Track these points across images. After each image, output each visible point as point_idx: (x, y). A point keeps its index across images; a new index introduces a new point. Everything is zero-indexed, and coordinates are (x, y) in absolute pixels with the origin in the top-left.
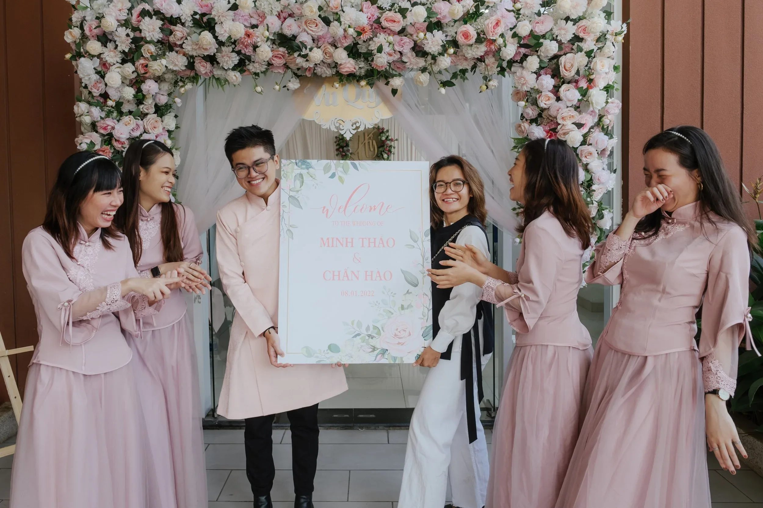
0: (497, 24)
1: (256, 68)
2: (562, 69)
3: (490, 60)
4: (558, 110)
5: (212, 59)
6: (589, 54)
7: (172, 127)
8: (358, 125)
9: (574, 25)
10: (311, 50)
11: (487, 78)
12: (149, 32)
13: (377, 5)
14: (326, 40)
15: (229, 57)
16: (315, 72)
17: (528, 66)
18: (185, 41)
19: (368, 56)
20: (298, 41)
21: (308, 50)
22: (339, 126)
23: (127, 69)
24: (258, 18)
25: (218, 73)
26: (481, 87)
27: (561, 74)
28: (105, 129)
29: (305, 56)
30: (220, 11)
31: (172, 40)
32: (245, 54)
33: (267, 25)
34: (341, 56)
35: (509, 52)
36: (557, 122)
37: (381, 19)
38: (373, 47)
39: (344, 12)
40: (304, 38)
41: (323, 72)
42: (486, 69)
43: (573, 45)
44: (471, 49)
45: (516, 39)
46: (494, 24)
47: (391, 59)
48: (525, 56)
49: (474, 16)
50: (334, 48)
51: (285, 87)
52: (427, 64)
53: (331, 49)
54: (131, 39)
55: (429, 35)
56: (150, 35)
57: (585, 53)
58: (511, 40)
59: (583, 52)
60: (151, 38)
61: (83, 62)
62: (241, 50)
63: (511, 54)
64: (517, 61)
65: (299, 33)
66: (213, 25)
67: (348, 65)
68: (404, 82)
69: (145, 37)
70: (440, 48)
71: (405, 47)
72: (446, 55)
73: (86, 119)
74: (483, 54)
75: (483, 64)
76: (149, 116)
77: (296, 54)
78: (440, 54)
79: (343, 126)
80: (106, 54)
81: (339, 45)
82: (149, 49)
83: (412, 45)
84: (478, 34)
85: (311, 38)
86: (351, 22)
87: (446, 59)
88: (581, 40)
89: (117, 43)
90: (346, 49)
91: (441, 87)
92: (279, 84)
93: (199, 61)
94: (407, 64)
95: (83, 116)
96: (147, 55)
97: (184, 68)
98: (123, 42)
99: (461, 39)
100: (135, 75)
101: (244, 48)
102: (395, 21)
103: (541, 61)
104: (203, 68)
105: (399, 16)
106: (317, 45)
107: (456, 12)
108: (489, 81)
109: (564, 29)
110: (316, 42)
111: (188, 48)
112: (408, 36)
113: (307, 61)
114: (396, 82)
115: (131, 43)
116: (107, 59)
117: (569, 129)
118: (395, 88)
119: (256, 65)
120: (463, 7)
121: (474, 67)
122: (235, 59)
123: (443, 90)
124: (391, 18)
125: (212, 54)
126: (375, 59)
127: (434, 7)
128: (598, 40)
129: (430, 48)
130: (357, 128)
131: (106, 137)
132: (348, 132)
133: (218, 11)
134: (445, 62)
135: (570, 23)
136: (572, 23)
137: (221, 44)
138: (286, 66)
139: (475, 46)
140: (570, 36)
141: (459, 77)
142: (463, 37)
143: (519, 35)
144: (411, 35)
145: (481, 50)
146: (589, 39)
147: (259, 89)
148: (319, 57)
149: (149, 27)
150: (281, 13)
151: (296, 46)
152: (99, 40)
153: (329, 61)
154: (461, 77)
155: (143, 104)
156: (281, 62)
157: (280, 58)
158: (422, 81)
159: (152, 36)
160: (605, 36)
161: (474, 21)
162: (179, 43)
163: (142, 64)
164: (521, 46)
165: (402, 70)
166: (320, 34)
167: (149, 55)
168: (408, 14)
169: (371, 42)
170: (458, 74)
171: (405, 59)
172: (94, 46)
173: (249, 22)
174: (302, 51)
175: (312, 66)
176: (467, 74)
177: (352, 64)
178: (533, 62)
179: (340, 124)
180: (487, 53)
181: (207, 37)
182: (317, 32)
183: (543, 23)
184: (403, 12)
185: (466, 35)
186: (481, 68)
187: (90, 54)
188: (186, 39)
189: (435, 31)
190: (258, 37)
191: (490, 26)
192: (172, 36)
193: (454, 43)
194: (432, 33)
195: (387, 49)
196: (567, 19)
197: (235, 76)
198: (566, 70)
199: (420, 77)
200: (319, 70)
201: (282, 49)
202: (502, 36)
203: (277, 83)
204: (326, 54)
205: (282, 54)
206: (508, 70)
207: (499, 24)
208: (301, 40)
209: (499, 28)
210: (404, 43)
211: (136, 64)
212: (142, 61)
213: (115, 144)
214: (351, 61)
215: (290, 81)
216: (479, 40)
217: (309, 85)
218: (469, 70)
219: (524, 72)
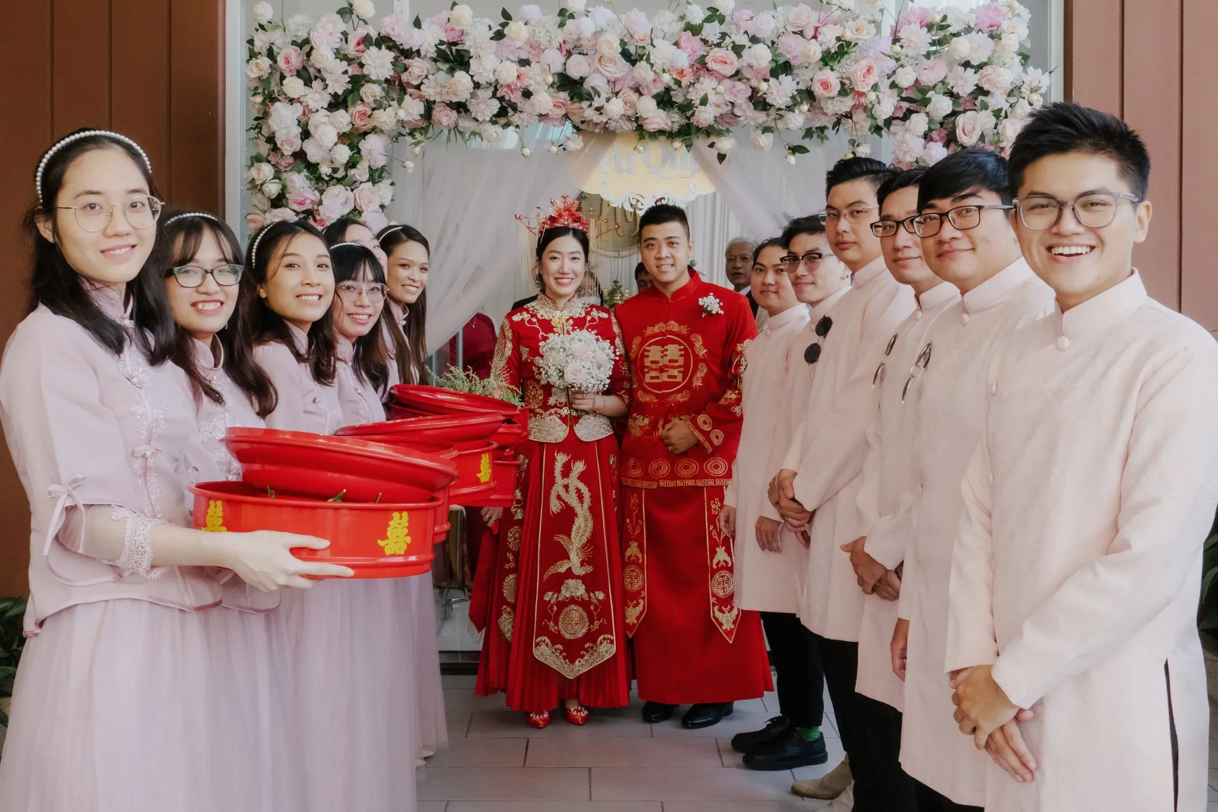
0: (868, 70)
1: (523, 120)
2: (959, 133)
3: (860, 116)
5: (460, 107)
6: (997, 114)
7: (387, 201)
9: (975, 73)
10: (608, 100)
11: (855, 141)
12: (375, 68)
13: (700, 36)
14: (627, 83)
15: (487, 105)
16: (607, 126)
17: (912, 126)
18: (424, 81)
19: (686, 108)
20: (587, 85)
21: (602, 99)
22: (636, 204)
23: (340, 119)
24: (530, 50)
25: (464, 124)
27: (959, 140)
28: (301, 204)
29: (598, 110)
30: (478, 41)
31: (406, 78)
32: (510, 101)
34: (648, 108)
35: (886, 110)
37: (706, 59)
38: (695, 96)
39: (654, 47)
40: (596, 82)
41: (618, 127)
42: (854, 128)
43: (976, 99)
44: (832, 103)
45: (895, 92)
46: (865, 70)
47: (719, 112)
48: (909, 113)
49: (837, 57)
50: (637, 94)
51: (562, 145)
52: (770, 121)
53: (634, 96)
54: (350, 77)
55: (773, 81)
56: (376, 73)
57: (993, 111)
58: (889, 91)
59: (989, 110)
60: (377, 76)
61: (279, 109)
62: (504, 96)
63: (887, 113)
64: (897, 118)
65: (590, 74)
66: (466, 60)
67: (658, 120)
68: (735, 145)
69: (369, 75)
70: (789, 100)
71: (739, 96)
72: (797, 111)
73: (272, 189)
74: (849, 110)
75: (850, 120)
76: (362, 186)
77: (584, 105)
78: (789, 108)
79: (642, 204)
80: (309, 96)
81: (645, 92)
82: (371, 92)
83: (749, 93)
84: (843, 84)
85: (605, 80)
86: (664, 61)
87: (797, 117)
88: (986, 93)
89: (327, 82)
90: (655, 96)
91: (789, 155)
93: (442, 108)
94: (741, 119)
95: (267, 185)
96: (369, 100)
97: (418, 118)
98: (336, 81)
99: (818, 90)
100: (350, 126)
101: (509, 92)
102: (726, 63)
103: (931, 121)
104: (445, 117)
105: (732, 55)
106: (615, 90)
107: (812, 53)
108: (858, 145)
109: (962, 79)
110: (613, 84)
111: (428, 91)
112: (744, 80)
113: (601, 114)
114: (725, 144)
115: (349, 82)
116: (310, 103)
118: (723, 153)
119: (525, 115)
120: (821, 45)
121: (837, 123)
122: (495, 106)
123: (792, 159)
124: (720, 59)
125: (464, 101)
126: (696, 113)
127: (781, 43)
128: (1010, 94)
129: (775, 99)
133: (475, 41)
134: (795, 121)
135: (971, 71)
136: (973, 70)
137: (477, 85)
138: (566, 117)
139: (838, 99)
140: (971, 88)
141: (815, 135)
142: (821, 88)
143: (899, 86)
144: (748, 79)
145: (846, 104)
146: (997, 92)
147: (527, 152)
148: (618, 110)
149: (377, 61)
150: (563, 45)
151: (587, 94)
152: (299, 76)
153: (631, 112)
154: (819, 136)
155: (356, 168)
156: (561, 112)
157: (560, 107)
158: (762, 144)
159: (379, 74)
160: (1020, 88)
161: (836, 62)
162: (415, 83)
163: (360, 112)
164: (903, 99)
165: (732, 125)
166: (619, 75)
167: (372, 99)
168: (745, 53)
169: (691, 89)
170: (813, 131)
171: (737, 112)
172: (294, 86)
173: (517, 55)
174: (593, 100)
175: (604, 120)
176: (826, 132)
177: (663, 119)
178: (919, 122)
179: (638, 201)
180: (855, 107)
181: (461, 80)
182: (615, 73)
183: (932, 69)
184: (738, 50)
185: (826, 85)
186: (846, 127)
187: (287, 97)
188: (427, 77)
189: (782, 77)
190: (531, 78)
191: (859, 73)
192: (407, 73)
193: (809, 95)
194: (778, 79)
195: (712, 98)
196: (967, 65)
197: (496, 132)
198: (965, 134)
199: (759, 139)
200: (613, 124)
201: (563, 95)
202: (875, 87)
204: (626, 104)
205: (563, 101)
206: (885, 129)
207: (871, 70)
208: (592, 85)
209: (871, 76)
210: (738, 91)
211: (350, 111)
212: (360, 108)
214: (662, 113)
215: (569, 139)
216: (844, 91)
217: (596, 141)
218: (830, 127)
219: (908, 136)
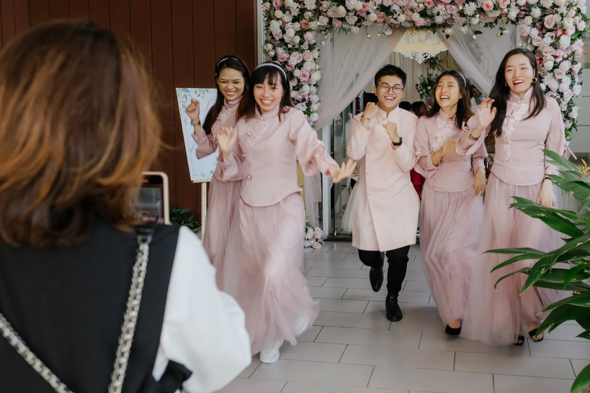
1: (367, 24)
2: (546, 24)
4: (543, 48)
5: (342, 19)
7: (316, 57)
8: (426, 55)
10: (399, 15)
11: (502, 28)
14: (408, 7)
15: (353, 18)
16: (401, 25)
17: (526, 21)
18: (328, 10)
19: (432, 17)
20: (391, 10)
21: (397, 14)
23: (296, 26)
25: (345, 26)
26: (497, 35)
27: (545, 27)
28: (282, 59)
29: (396, 19)
31: (321, 9)
32: (361, 16)
33: (375, 2)
34: (416, 17)
36: (543, 55)
38: (435, 12)
40: (395, 8)
41: (406, 25)
43: (553, 9)
44: (492, 13)
45: (518, 7)
47: (445, 18)
48: (525, 16)
50: (412, 12)
51: (383, 33)
52: (467, 20)
53: (410, 13)
54: (299, 9)
55: (466, 5)
56: (309, 7)
58: (515, 7)
59: (559, 14)
60: (310, 9)
61: (273, 23)
62: (359, 14)
63: (513, 17)
64: (520, 18)
65: (392, 5)
66: (344, 1)
67: (421, 22)
68: (453, 31)
69: (307, 8)
70: (473, 12)
71: (453, 11)
72: (476, 17)
73: (272, 53)
74: (499, 16)
75: (500, 20)
76: (306, 51)
77: (390, 17)
78: (473, 16)
79: (417, 56)
80: (285, 17)
81: (415, 11)
82: (308, 15)
83: (457, 10)
84: (495, 5)
85: (399, 7)
87: (475, 19)
88: (557, 7)
89: (291, 12)
90: (419, 13)
91: (474, 34)
92: (380, 32)
93: (335, 20)
94: (455, 20)
95: (270, 52)
96: (307, 18)
97: (326, 24)
98: (295, 11)
99: (485, 8)
100: (300, 28)
101: (361, 13)
103: (533, 19)
104: (337, 24)
106: (403, 10)
108: (504, 30)
109: (546, 1)
110: (402, 8)
111: (330, 14)
112: (456, 5)
114: (449, 31)
115: (299, 11)
116: (285, 20)
117: (548, 59)
118: (448, 34)
119: (368, 22)
121: (496, 21)
122: (356, 19)
123: (475, 37)
125: (343, 17)
126: (435, 19)
129: (468, 12)
130: (426, 57)
131: (283, 64)
132: (420, 60)
134: (475, 21)
137: (348, 11)
138: (384, 22)
139: (493, 11)
140: (551, 5)
141: (489, 26)
143: (519, 5)
145: (497, 13)
146: (562, 6)
147: (369, 36)
148: (403, 19)
149: (310, 3)
151: (390, 13)
152: (281, 9)
153: (409, 19)
155: (303, 44)
156: (382, 20)
157: (381, 18)
158: (463, 31)
159: (311, 8)
162: (324, 10)
163: (304, 23)
164: (521, 10)
165: (452, 23)
166: (405, 5)
167: (308, 18)
169: (433, 9)
170: (488, 24)
171: (454, 18)
172: (279, 13)
174: (394, 15)
175: (399, 23)
177: (423, 22)
178: (529, 20)
179: (416, 55)
180: (502, 14)
181: (342, 9)
182: (403, 4)
185: (488, 6)
187: (276, 18)
188: (329, 8)
189: (471, 3)
190: (369, 7)
191: (501, 1)
192: (321, 7)
193: (481, 10)
194: (469, 4)
195: (442, 12)
197: (356, 29)
198: (548, 24)
199: (461, 29)
200: (403, 24)
201: (382, 13)
202: (509, 6)
203: (379, 33)
204: (407, 15)
205: (383, 16)
206: (516, 23)
208: (393, 9)
209: (506, 2)
210: (453, 9)
211: (300, 23)
212: (304, 21)
213: (287, 67)
214: (422, 19)
215: (386, 30)
216: (496, 8)
217: (398, 31)
218: (494, 23)
219: (525, 25)
